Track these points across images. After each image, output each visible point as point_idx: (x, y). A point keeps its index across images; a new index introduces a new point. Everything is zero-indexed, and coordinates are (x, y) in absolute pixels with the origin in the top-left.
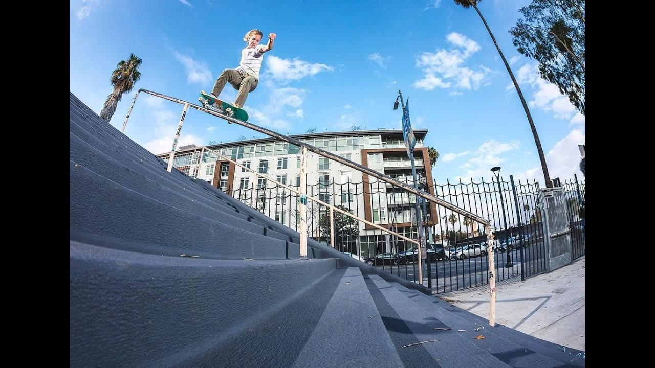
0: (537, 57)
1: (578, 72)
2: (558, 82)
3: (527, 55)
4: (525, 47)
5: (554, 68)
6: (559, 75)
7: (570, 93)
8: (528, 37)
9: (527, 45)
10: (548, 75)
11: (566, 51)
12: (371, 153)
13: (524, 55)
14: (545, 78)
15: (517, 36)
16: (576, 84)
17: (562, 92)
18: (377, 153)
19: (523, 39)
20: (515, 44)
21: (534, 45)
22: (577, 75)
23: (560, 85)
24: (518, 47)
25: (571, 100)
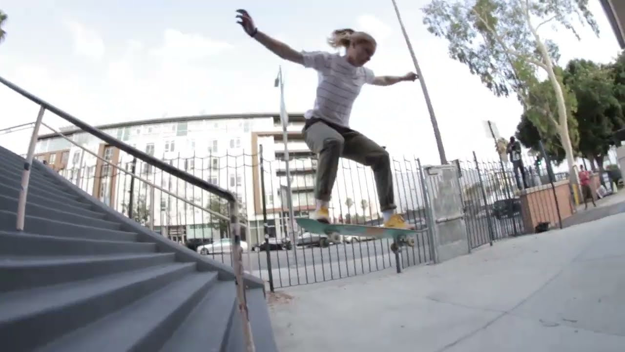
0: (449, 37)
1: (497, 52)
2: (470, 63)
3: (436, 34)
4: (437, 26)
5: (466, 48)
6: (472, 54)
7: (482, 74)
8: (441, 14)
9: (438, 24)
10: (459, 55)
11: (486, 30)
12: (261, 135)
13: (434, 34)
14: (455, 58)
15: (429, 14)
16: (491, 64)
17: (473, 73)
18: (268, 135)
19: (435, 17)
20: (425, 23)
21: (448, 23)
22: (494, 56)
23: (471, 66)
24: (428, 25)
25: (483, 80)
